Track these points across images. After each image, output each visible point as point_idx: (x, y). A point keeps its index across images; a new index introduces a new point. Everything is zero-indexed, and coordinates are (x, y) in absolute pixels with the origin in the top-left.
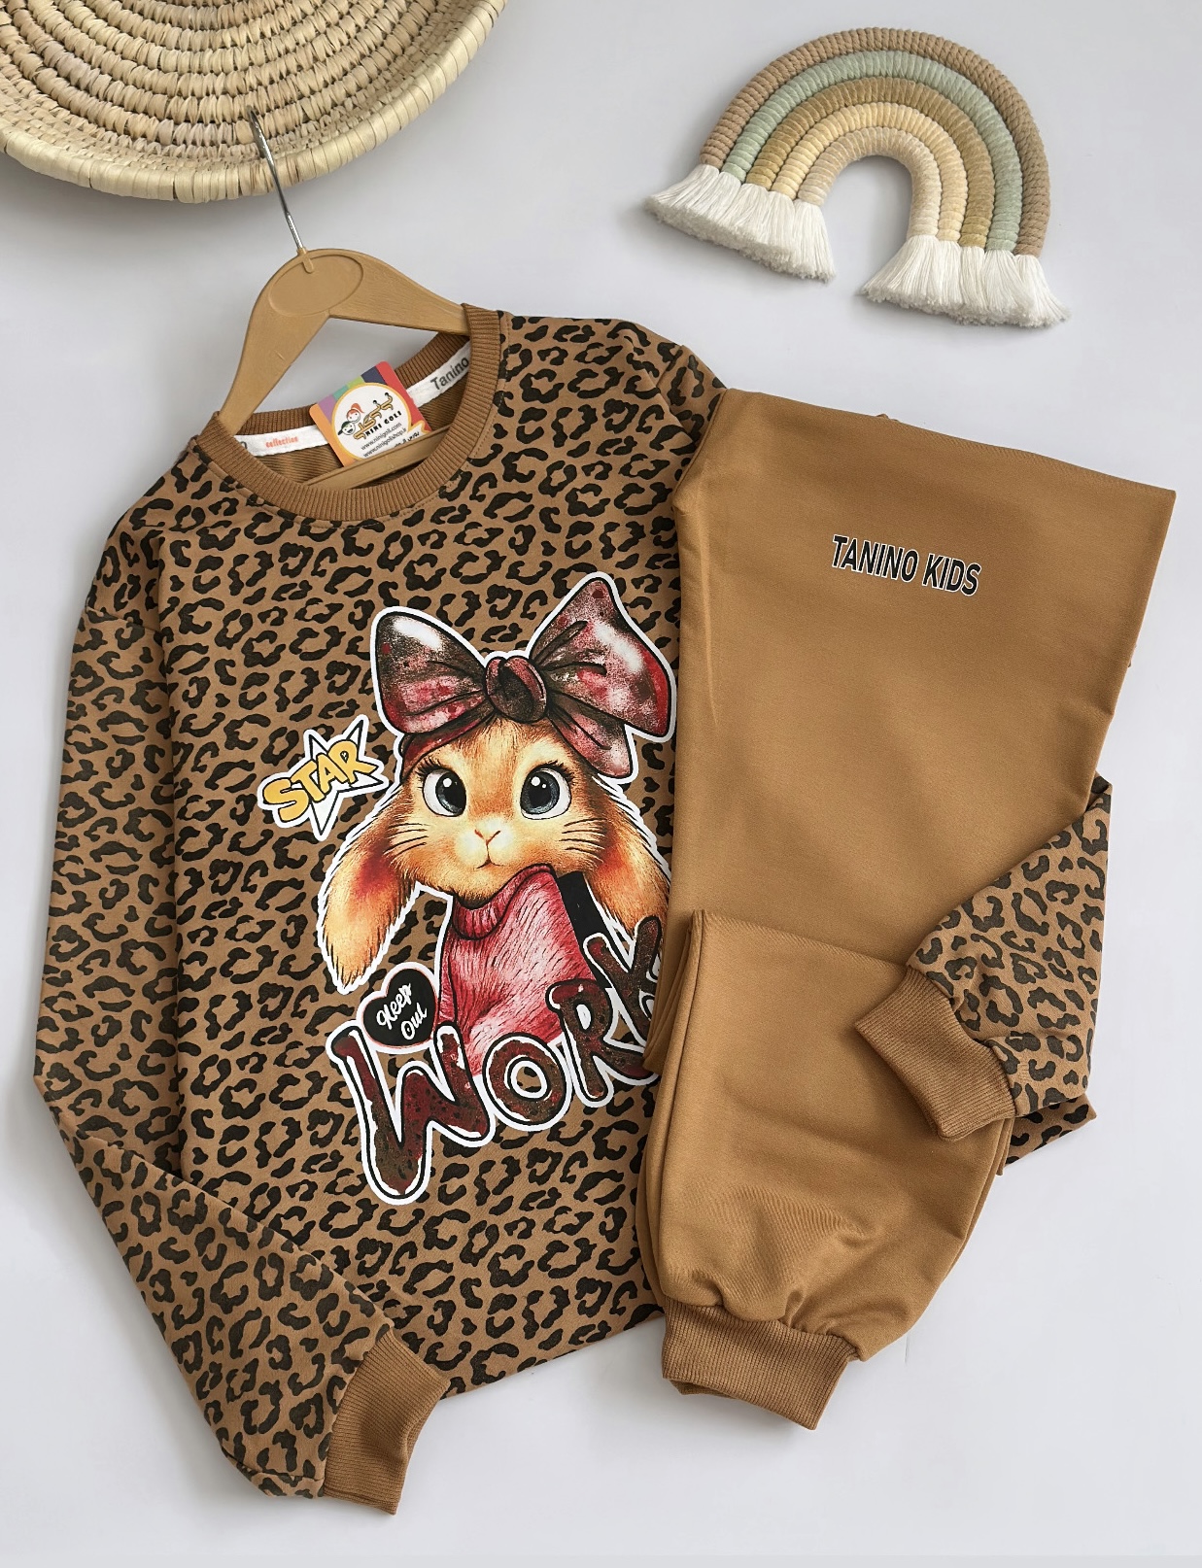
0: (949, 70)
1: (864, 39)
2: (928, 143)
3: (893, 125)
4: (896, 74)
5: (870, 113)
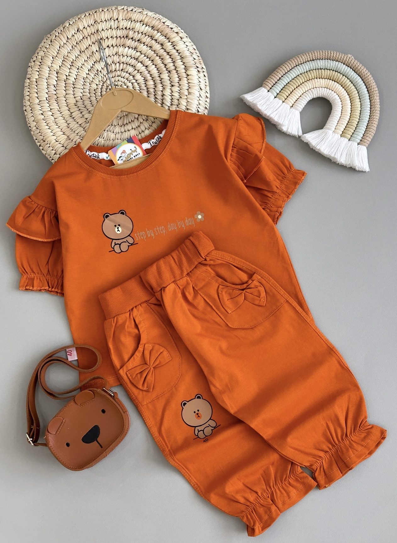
0: (355, 74)
1: (329, 55)
2: (341, 98)
3: (330, 89)
4: (337, 71)
5: (324, 83)
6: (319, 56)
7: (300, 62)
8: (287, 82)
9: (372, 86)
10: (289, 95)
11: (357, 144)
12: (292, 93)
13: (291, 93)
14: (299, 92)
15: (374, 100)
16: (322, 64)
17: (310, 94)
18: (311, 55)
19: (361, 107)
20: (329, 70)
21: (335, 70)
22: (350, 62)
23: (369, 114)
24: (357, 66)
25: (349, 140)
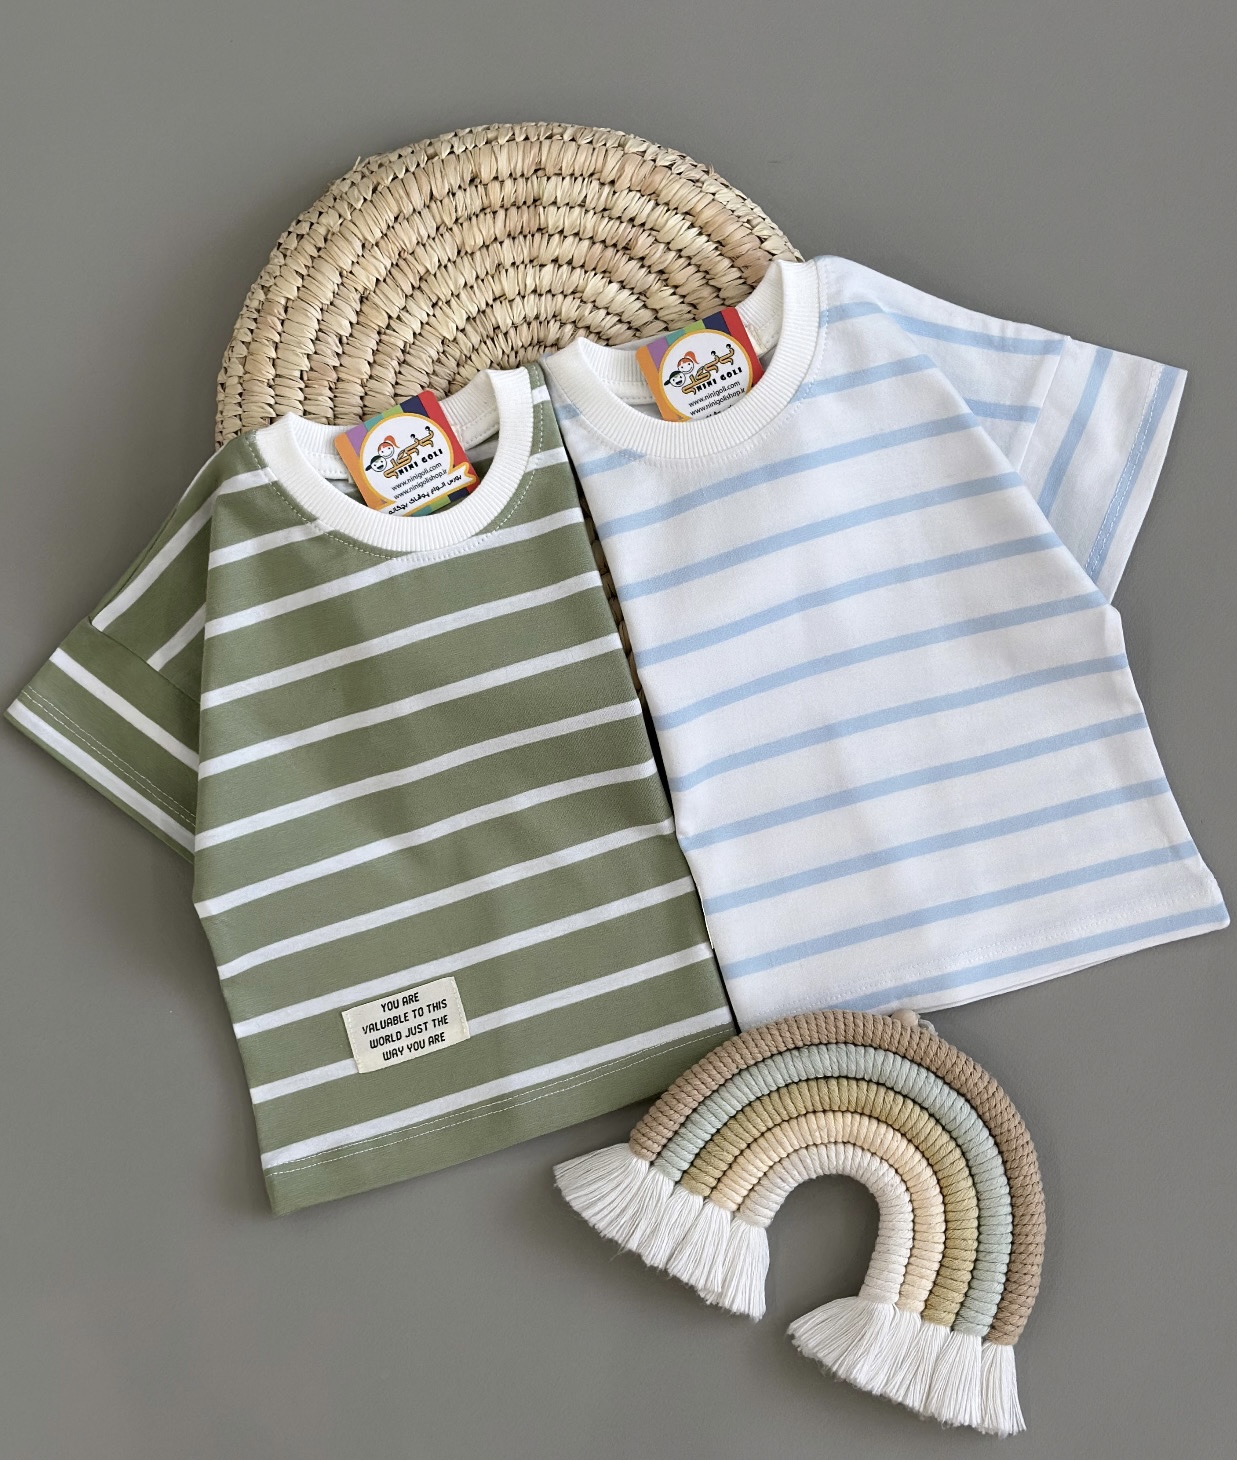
0: (946, 1089)
1: (851, 1032)
2: (905, 1179)
3: (866, 1147)
4: (881, 1082)
5: (841, 1127)
6: (816, 1035)
7: (753, 1059)
8: (714, 1131)
9: (1009, 1131)
10: (724, 1172)
11: (980, 1340)
12: (735, 1166)
13: (730, 1166)
14: (756, 1165)
15: (1022, 1178)
16: (827, 1063)
17: (795, 1172)
18: (788, 1034)
19: (978, 1206)
20: (854, 1083)
21: (875, 1079)
22: (925, 1052)
23: (1010, 1228)
24: (949, 1065)
25: (952, 1329)
